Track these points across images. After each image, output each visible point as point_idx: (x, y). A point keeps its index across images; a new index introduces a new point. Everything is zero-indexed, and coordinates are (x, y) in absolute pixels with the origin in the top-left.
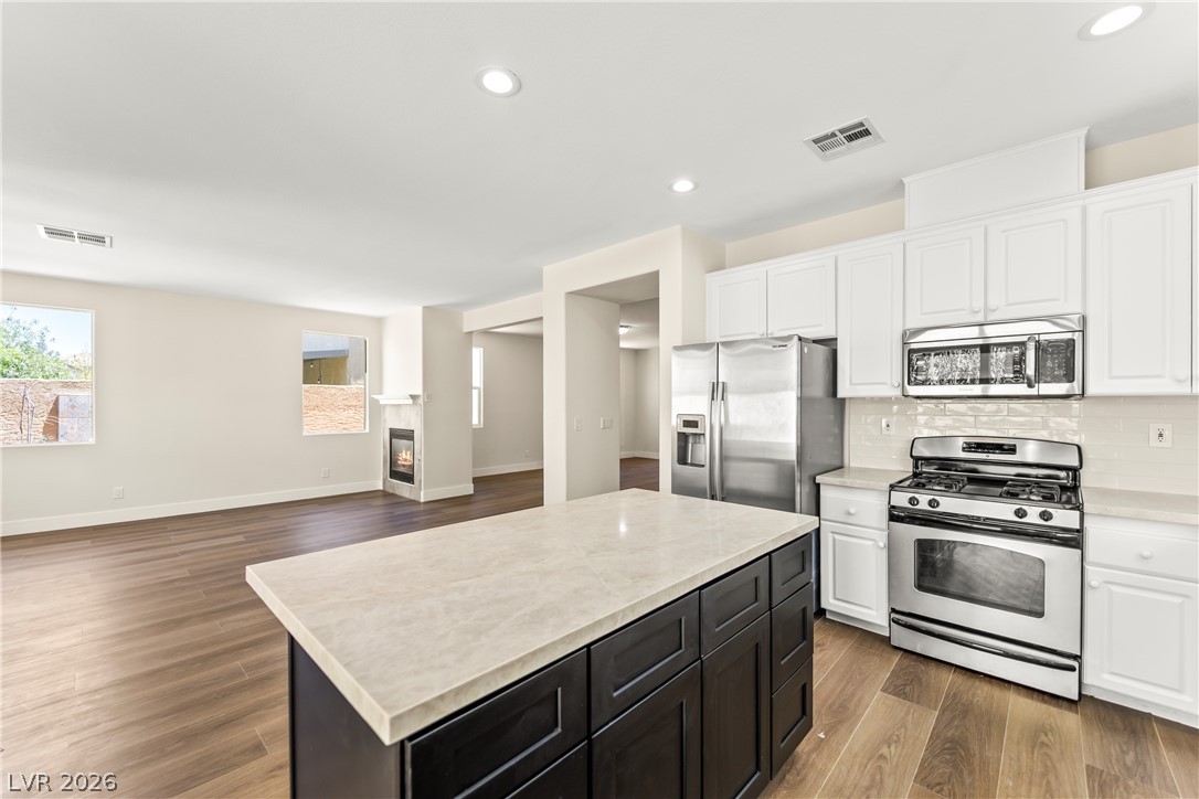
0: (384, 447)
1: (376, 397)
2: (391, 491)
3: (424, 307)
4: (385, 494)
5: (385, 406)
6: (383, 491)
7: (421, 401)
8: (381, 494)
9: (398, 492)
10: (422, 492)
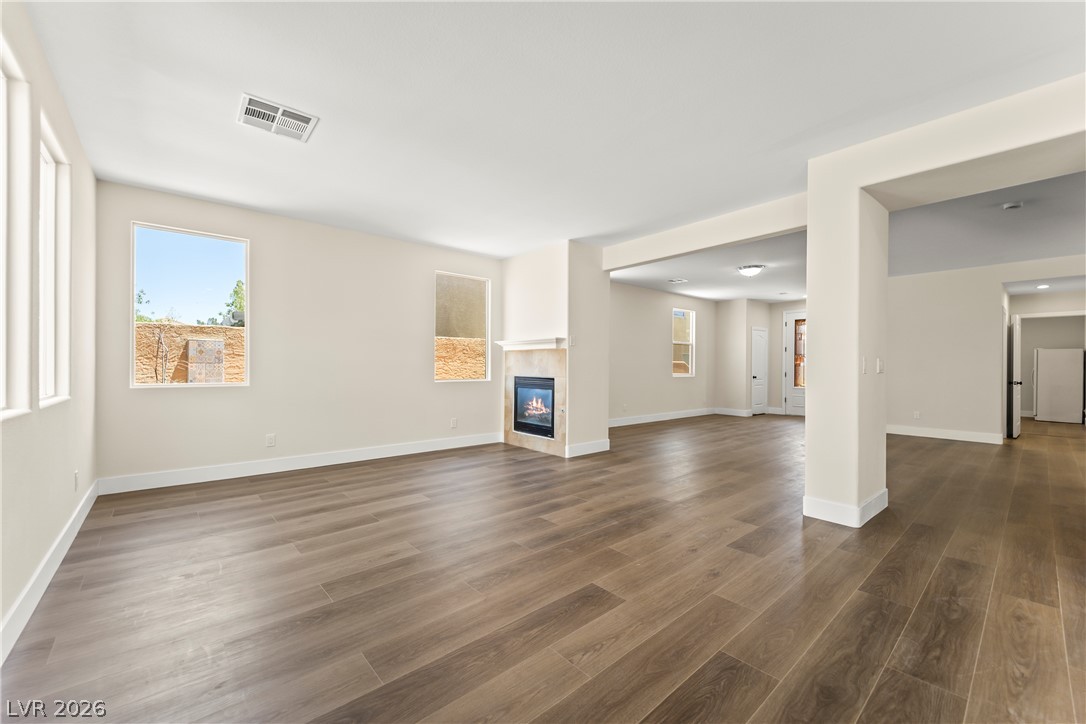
0: (506, 397)
1: (499, 343)
2: (517, 444)
3: (571, 241)
4: (507, 447)
5: (507, 353)
6: (505, 444)
7: (565, 345)
8: (502, 448)
9: (526, 446)
10: (567, 448)
